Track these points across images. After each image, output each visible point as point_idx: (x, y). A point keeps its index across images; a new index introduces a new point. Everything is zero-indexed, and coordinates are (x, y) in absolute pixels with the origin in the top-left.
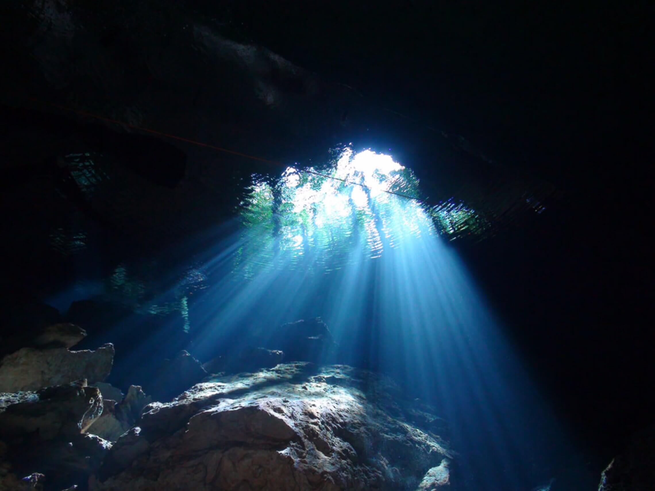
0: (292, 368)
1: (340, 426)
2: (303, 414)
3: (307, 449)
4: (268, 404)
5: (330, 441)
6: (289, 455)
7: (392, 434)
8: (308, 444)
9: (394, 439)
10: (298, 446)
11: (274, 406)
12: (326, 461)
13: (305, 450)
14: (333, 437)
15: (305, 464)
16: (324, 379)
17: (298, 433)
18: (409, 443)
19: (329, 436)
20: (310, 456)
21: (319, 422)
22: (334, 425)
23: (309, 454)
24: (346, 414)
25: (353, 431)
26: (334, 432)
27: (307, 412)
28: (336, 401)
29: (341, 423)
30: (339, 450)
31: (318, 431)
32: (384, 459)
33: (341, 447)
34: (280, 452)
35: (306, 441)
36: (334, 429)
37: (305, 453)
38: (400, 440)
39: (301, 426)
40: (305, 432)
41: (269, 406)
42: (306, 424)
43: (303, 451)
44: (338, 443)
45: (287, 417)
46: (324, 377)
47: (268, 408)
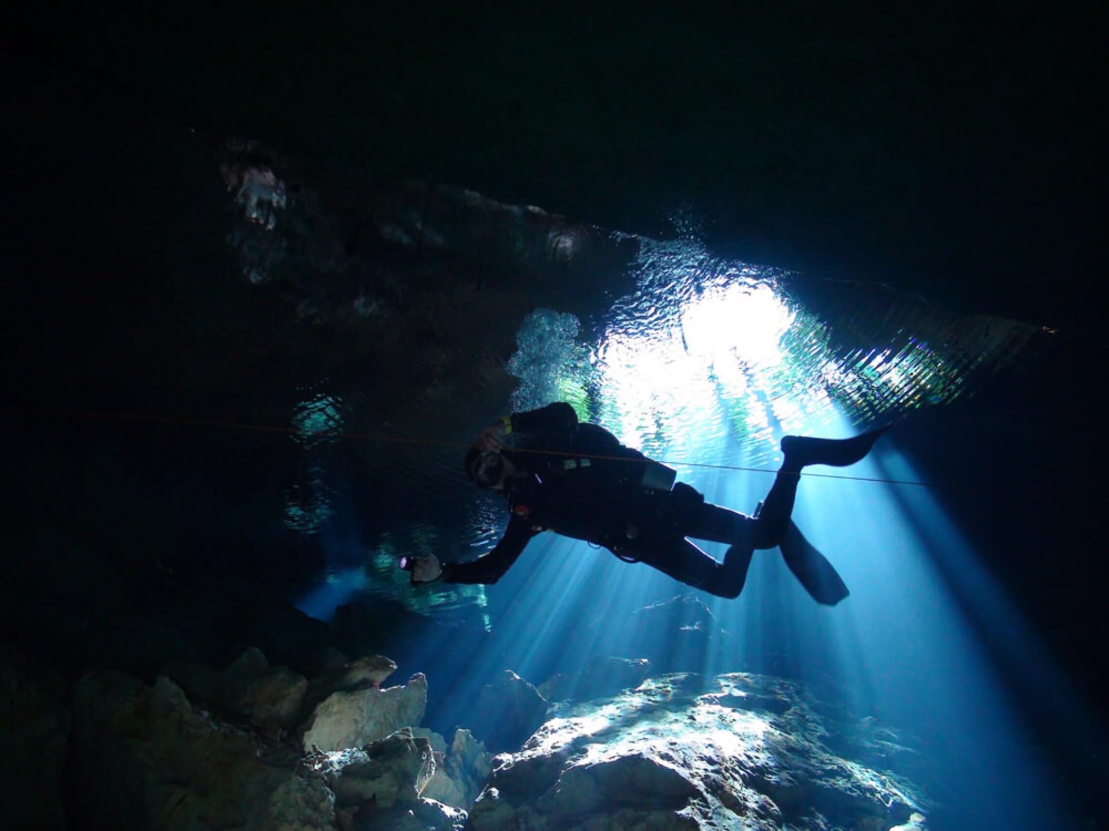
0: (666, 685)
1: (751, 773)
2: (698, 760)
3: (713, 808)
4: (652, 750)
5: (740, 795)
6: (690, 816)
7: (827, 778)
8: (713, 800)
9: (831, 785)
10: (701, 803)
11: (659, 752)
12: (739, 822)
13: (709, 808)
14: (744, 789)
15: (714, 827)
16: (717, 700)
17: (697, 786)
18: (856, 792)
19: (737, 785)
20: (718, 816)
21: (721, 769)
22: (742, 772)
23: (716, 814)
24: (757, 754)
25: (770, 778)
26: (743, 781)
27: (703, 756)
28: (740, 736)
29: (751, 768)
30: (755, 806)
31: (723, 781)
32: (821, 816)
33: (756, 802)
34: (679, 812)
35: (709, 797)
36: (743, 777)
37: (710, 812)
38: (840, 787)
39: (700, 776)
40: (705, 783)
41: (654, 753)
42: (705, 774)
43: (707, 810)
44: (752, 797)
45: (679, 765)
46: (715, 697)
47: (653, 756)
